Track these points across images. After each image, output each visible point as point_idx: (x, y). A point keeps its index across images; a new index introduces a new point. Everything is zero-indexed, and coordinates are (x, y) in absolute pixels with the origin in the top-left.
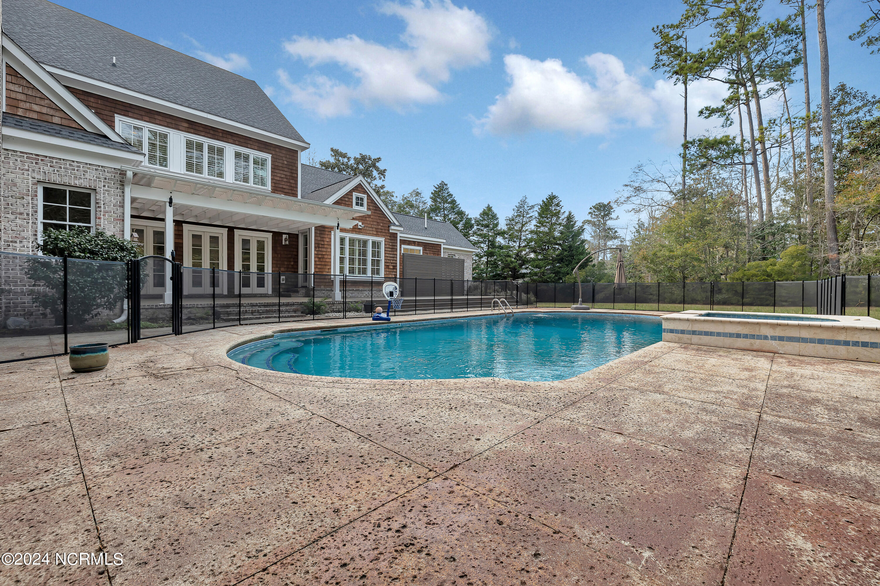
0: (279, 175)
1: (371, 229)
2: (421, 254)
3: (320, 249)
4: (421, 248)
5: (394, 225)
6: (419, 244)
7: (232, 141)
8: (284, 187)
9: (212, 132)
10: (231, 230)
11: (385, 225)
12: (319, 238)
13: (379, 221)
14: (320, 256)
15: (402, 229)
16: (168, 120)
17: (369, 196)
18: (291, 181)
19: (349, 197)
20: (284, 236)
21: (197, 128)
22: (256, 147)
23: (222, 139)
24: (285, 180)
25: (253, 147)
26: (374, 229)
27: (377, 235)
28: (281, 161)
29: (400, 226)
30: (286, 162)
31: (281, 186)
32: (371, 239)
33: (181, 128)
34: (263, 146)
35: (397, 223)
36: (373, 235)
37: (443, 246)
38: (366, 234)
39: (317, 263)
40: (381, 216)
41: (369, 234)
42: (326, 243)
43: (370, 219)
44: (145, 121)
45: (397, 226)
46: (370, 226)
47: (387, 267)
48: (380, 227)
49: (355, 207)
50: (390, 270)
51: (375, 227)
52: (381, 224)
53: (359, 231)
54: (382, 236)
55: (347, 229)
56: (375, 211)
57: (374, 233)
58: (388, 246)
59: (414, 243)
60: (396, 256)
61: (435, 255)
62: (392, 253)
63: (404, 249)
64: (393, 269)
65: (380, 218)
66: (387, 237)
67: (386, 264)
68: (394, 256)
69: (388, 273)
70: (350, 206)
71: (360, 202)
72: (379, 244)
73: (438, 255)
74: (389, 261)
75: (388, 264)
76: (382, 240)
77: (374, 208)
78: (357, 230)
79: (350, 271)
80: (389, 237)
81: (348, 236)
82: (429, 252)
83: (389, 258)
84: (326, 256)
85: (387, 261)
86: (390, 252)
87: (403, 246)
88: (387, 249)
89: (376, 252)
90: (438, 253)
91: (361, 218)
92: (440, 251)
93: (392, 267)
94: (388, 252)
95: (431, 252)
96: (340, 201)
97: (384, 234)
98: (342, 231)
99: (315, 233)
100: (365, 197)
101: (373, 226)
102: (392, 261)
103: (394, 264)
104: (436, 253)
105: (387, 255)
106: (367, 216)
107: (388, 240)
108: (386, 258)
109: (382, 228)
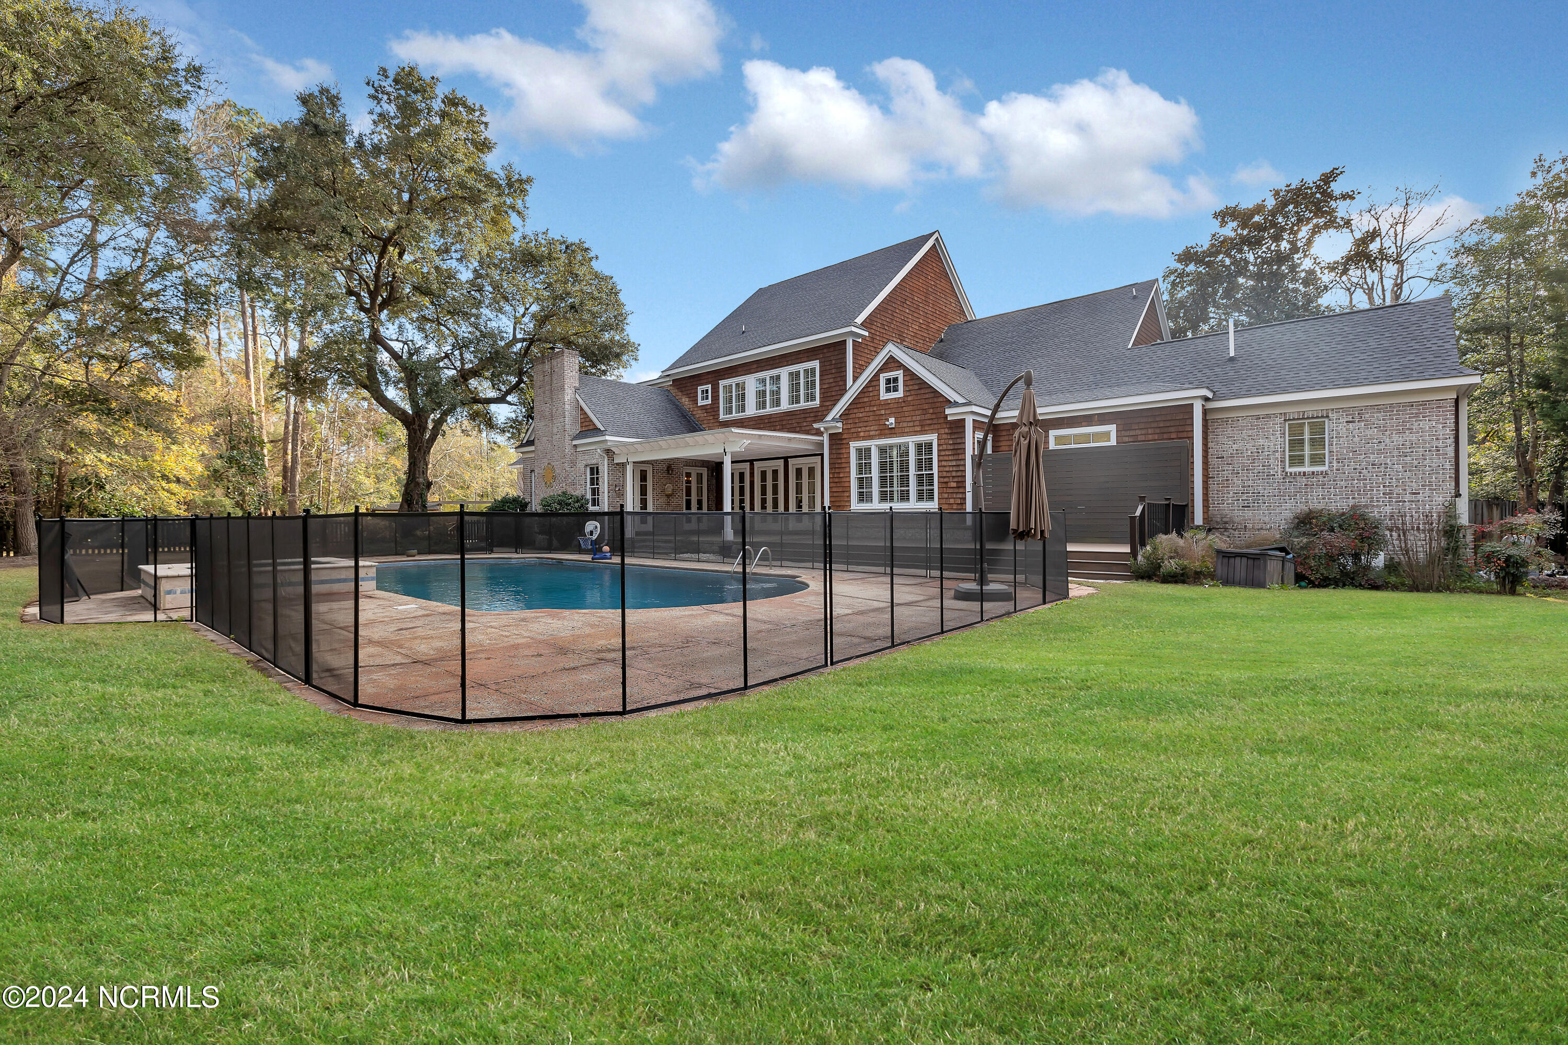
1: (911, 424)
2: (1113, 442)
3: (837, 470)
4: (1112, 428)
5: (956, 404)
6: (1106, 418)
7: (786, 363)
8: (833, 393)
9: (772, 362)
10: (786, 461)
11: (938, 410)
12: (835, 456)
13: (926, 406)
14: (837, 480)
15: (971, 409)
16: (744, 369)
19: (875, 383)
21: (762, 365)
22: (809, 358)
24: (834, 384)
25: (803, 359)
26: (917, 423)
27: (922, 432)
28: (829, 363)
29: (968, 404)
30: (834, 362)
32: (911, 441)
33: (753, 371)
34: (811, 354)
35: (961, 400)
36: (916, 433)
38: (903, 434)
40: (932, 395)
42: (844, 461)
43: (911, 408)
44: (735, 377)
45: (961, 405)
46: (910, 419)
48: (928, 416)
49: (884, 396)
50: (951, 491)
51: (918, 418)
52: (931, 411)
53: (892, 432)
54: (932, 431)
55: (872, 433)
56: (919, 392)
57: (918, 429)
58: (945, 447)
59: (1087, 420)
60: (962, 463)
61: (1165, 436)
62: (956, 457)
63: (1056, 438)
64: (958, 487)
65: (927, 401)
66: (942, 431)
67: (942, 480)
68: (959, 463)
69: (946, 496)
70: (876, 398)
71: (892, 384)
72: (929, 446)
73: (1181, 435)
74: (949, 475)
75: (946, 480)
76: (933, 438)
77: (916, 387)
78: (887, 431)
79: (884, 497)
80: (946, 431)
81: (873, 444)
82: (1143, 432)
83: (947, 469)
84: (844, 480)
85: (945, 474)
86: (950, 458)
87: (1052, 433)
88: (943, 453)
89: (924, 463)
90: (1181, 429)
91: (894, 410)
92: (1189, 422)
93: (954, 485)
94: (946, 458)
95: (1150, 431)
96: (862, 395)
97: (936, 426)
98: (865, 438)
99: (830, 449)
100: (899, 374)
101: (914, 418)
102: (954, 474)
103: (960, 479)
104: (1172, 429)
105: (944, 463)
106: (903, 404)
107: (945, 436)
108: (941, 469)
109: (934, 416)
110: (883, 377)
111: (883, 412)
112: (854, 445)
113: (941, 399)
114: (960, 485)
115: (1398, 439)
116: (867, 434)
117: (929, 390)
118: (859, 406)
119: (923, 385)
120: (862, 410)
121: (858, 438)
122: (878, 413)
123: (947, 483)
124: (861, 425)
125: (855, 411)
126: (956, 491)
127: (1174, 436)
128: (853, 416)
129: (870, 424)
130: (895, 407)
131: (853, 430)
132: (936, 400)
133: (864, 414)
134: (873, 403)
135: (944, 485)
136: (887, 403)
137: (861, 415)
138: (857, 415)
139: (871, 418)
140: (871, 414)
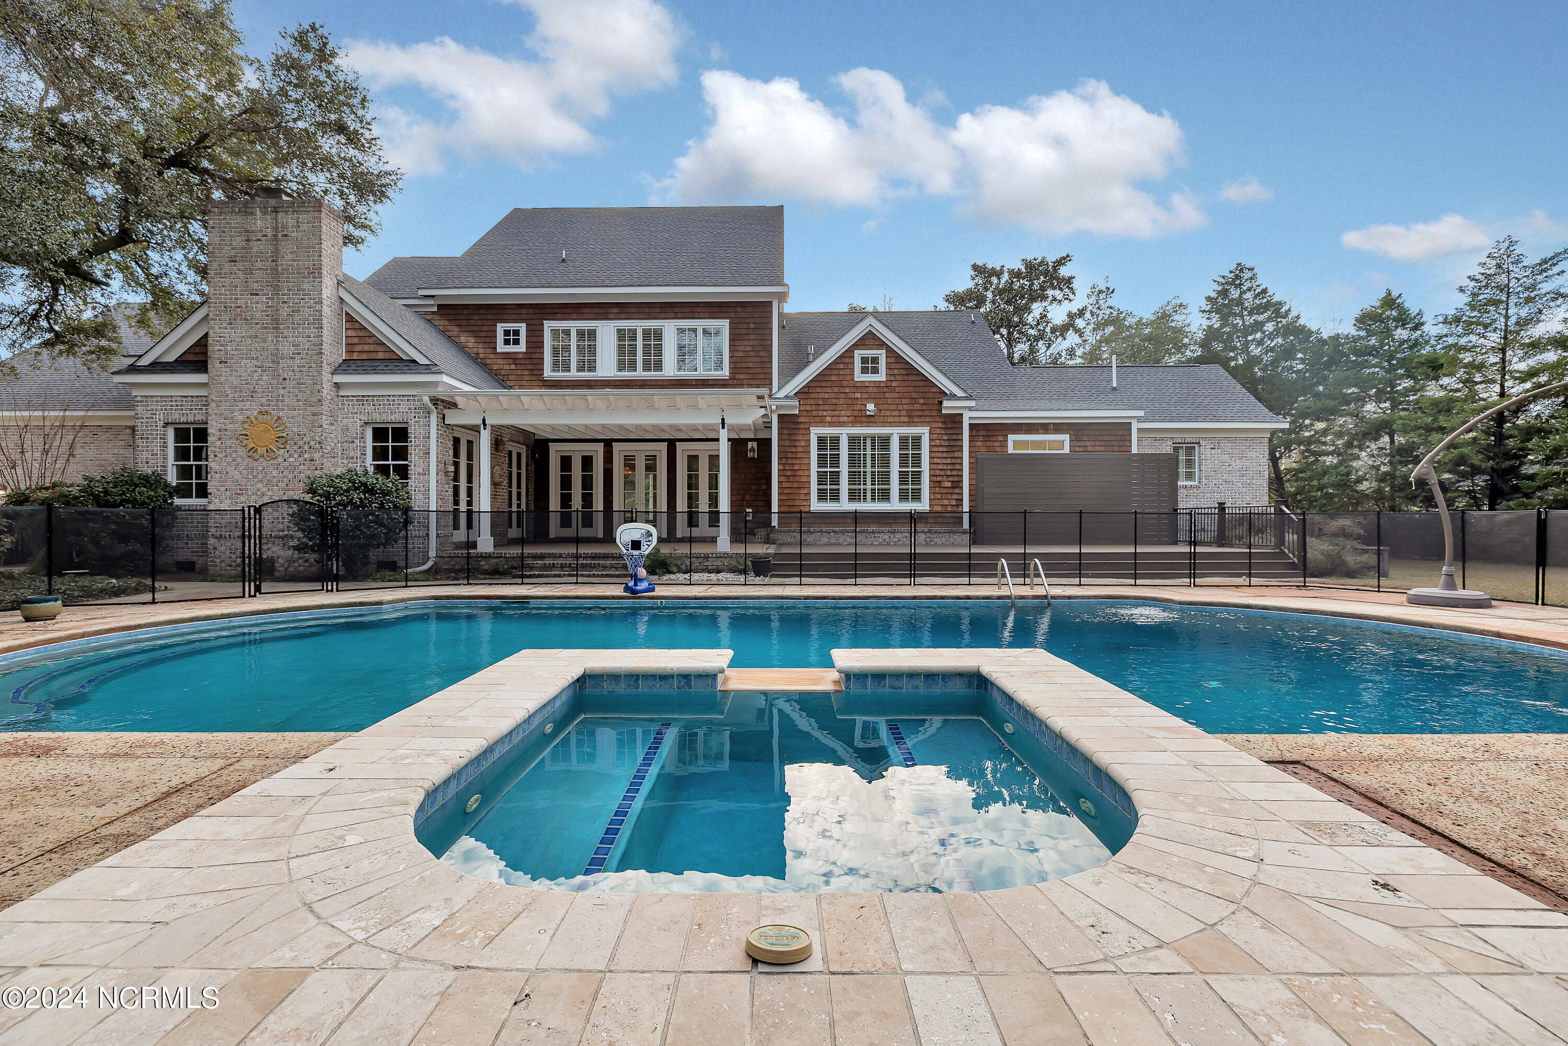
0: (741, 348)
1: (897, 413)
2: (1067, 450)
3: (789, 461)
4: (1066, 438)
5: (953, 397)
6: (1058, 428)
7: (672, 315)
8: (751, 365)
9: (647, 310)
10: (672, 444)
11: (931, 401)
12: (787, 443)
13: (914, 395)
14: (789, 473)
15: (972, 404)
16: (597, 311)
17: (891, 352)
18: (762, 354)
19: (847, 360)
20: (750, 444)
21: (630, 310)
22: (706, 315)
23: (659, 316)
24: (751, 354)
25: (702, 315)
26: (904, 413)
27: (910, 423)
28: (745, 326)
29: (969, 398)
30: (752, 326)
31: (744, 365)
32: (895, 433)
33: (610, 316)
34: (716, 310)
35: (960, 393)
36: (902, 424)
37: (1135, 426)
38: (885, 424)
39: (784, 485)
40: (923, 383)
41: (891, 424)
42: (800, 449)
43: (894, 395)
44: (573, 319)
45: (960, 399)
46: (894, 407)
47: (935, 484)
48: (917, 407)
49: (859, 377)
50: (945, 491)
51: (905, 407)
52: (922, 401)
53: (871, 420)
54: (923, 424)
55: (842, 419)
56: (906, 378)
57: (906, 419)
58: (938, 442)
59: (1044, 428)
60: (958, 461)
61: (1110, 449)
62: (950, 455)
63: (1015, 442)
64: (953, 487)
65: (917, 389)
66: (935, 425)
67: (935, 479)
68: (954, 461)
69: (939, 496)
70: (849, 378)
71: (870, 365)
72: (917, 440)
73: (1121, 449)
74: (942, 473)
75: (938, 479)
76: (924, 432)
77: (903, 372)
78: (863, 419)
79: (854, 496)
80: (940, 425)
81: (844, 433)
82: (1092, 443)
83: (941, 467)
84: (801, 473)
85: (938, 472)
86: (945, 455)
87: (1011, 438)
88: (935, 449)
89: (910, 458)
90: (1121, 443)
91: (872, 395)
92: (1127, 438)
93: (949, 485)
94: (940, 455)
95: (1098, 443)
96: (828, 372)
97: (927, 419)
98: (832, 424)
99: (780, 434)
100: (882, 354)
101: (900, 407)
102: (949, 473)
103: (955, 479)
104: (1114, 443)
105: (936, 460)
106: (885, 390)
107: (938, 431)
108: (934, 466)
109: (924, 407)
110: (858, 354)
111: (858, 395)
112: (816, 432)
113: (934, 390)
114: (955, 485)
115: (1239, 464)
116: (835, 419)
117: (920, 378)
118: (823, 384)
119: (911, 370)
120: (829, 390)
121: (822, 422)
122: (851, 395)
123: (940, 482)
124: (827, 407)
125: (818, 390)
126: (951, 491)
127: (1116, 449)
128: (816, 396)
129: (840, 407)
130: (878, 392)
131: (814, 413)
132: (927, 389)
133: (830, 395)
134: (845, 383)
135: (937, 485)
136: (863, 386)
137: (826, 396)
138: (821, 395)
139: (842, 401)
140: (842, 396)
